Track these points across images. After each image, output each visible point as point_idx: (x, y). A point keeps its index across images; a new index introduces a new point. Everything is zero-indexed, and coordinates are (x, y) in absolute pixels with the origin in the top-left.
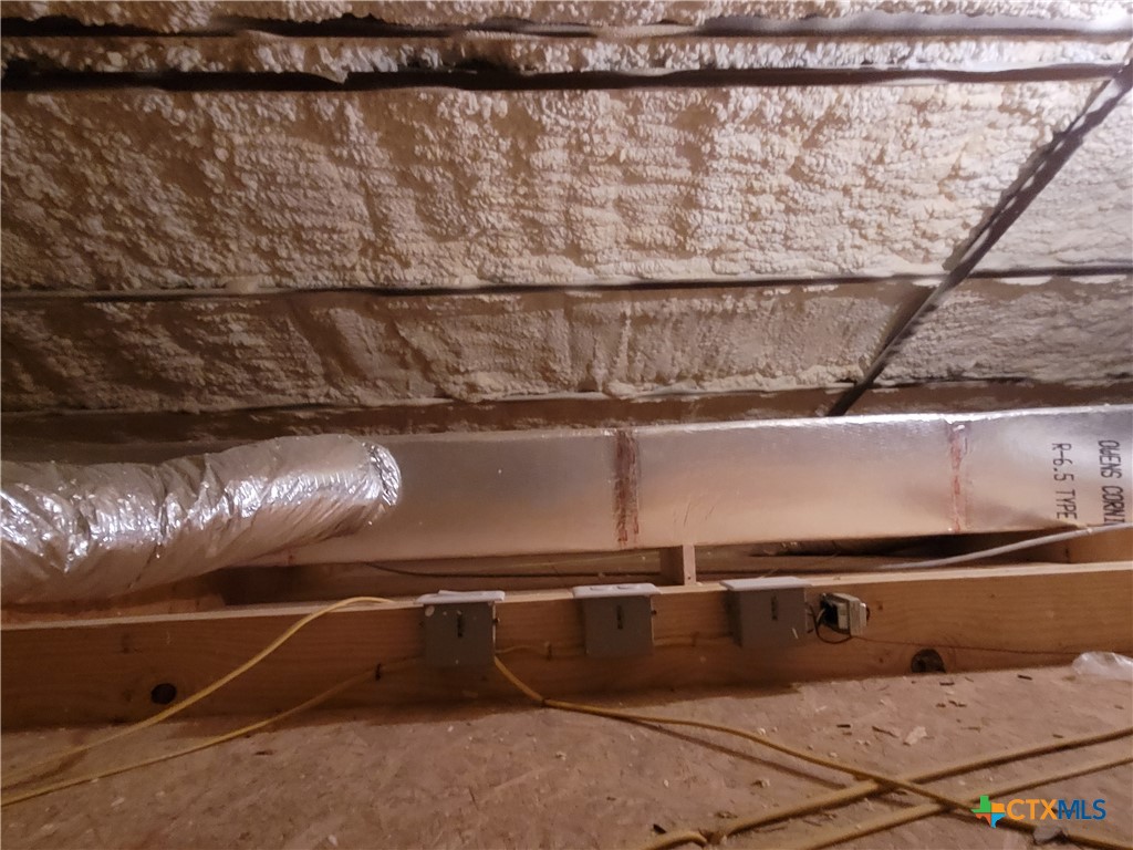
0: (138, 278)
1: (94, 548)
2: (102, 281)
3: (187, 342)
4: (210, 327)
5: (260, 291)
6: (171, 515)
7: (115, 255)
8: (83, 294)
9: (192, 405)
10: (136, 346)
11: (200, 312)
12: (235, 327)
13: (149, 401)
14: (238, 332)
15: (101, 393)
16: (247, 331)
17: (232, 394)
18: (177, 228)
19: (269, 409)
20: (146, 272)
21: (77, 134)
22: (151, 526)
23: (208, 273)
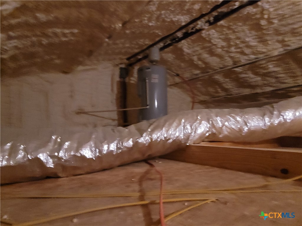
0: (243, 60)
1: (249, 129)
2: (235, 63)
3: (256, 74)
4: (264, 68)
5: (280, 53)
6: (267, 121)
7: (238, 55)
8: (230, 67)
9: (259, 91)
10: (244, 78)
11: (261, 64)
12: (271, 66)
13: (247, 91)
14: (272, 67)
15: (236, 91)
16: (274, 67)
17: (271, 86)
18: (253, 43)
19: (283, 89)
20: (246, 57)
21: (229, 28)
22: (261, 124)
23: (263, 53)
